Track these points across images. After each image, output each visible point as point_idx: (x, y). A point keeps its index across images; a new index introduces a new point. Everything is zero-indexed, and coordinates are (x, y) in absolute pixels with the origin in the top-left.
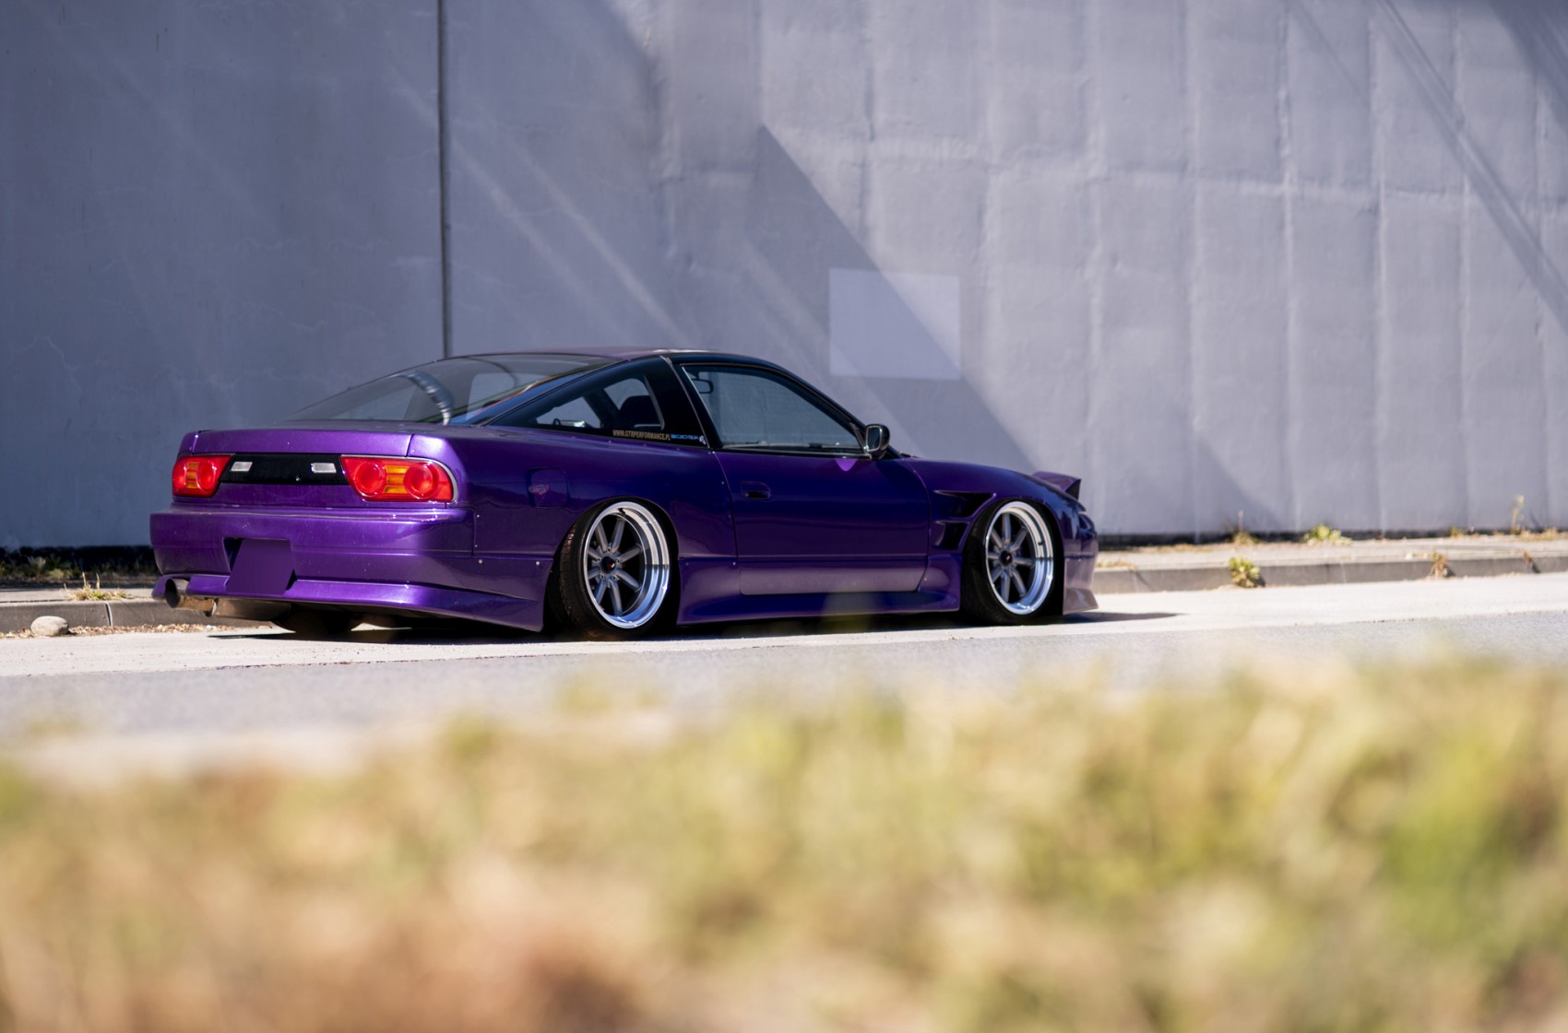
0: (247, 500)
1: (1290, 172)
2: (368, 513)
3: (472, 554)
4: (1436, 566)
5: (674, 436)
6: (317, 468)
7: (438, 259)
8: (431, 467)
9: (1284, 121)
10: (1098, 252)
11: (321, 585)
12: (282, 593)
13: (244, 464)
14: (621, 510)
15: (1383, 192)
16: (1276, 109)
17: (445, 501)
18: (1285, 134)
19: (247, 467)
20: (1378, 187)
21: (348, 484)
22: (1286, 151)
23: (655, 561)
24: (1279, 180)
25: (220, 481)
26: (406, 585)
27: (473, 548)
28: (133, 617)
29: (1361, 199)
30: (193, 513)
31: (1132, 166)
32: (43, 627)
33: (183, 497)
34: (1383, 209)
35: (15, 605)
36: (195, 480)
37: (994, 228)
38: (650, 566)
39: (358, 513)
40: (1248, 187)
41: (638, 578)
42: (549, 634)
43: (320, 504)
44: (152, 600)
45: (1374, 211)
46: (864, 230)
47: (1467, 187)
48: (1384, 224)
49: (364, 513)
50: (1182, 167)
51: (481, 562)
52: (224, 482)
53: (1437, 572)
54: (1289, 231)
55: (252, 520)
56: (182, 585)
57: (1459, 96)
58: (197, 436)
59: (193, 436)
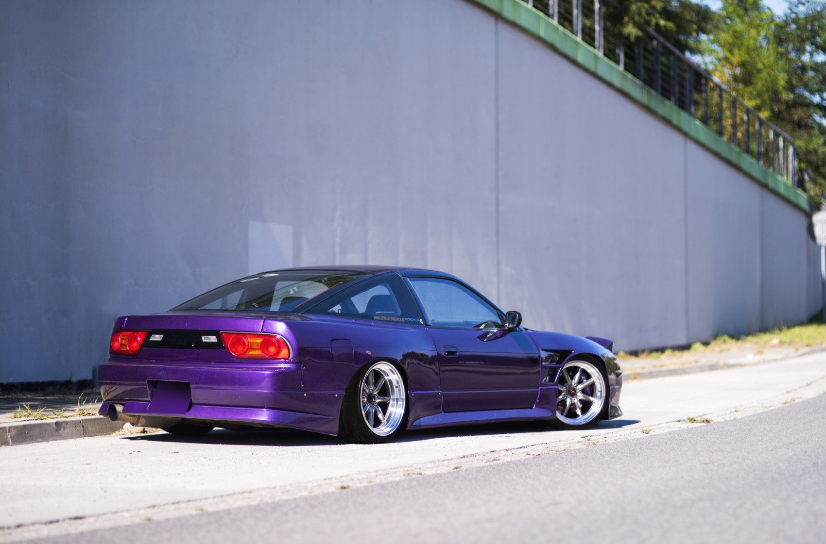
0: (160, 358)
2: (237, 366)
3: (300, 390)
5: (406, 319)
6: (205, 339)
8: (277, 340)
11: (209, 409)
12: (185, 413)
13: (157, 336)
17: (285, 359)
19: (159, 338)
21: (225, 349)
25: (142, 346)
26: (264, 409)
27: (301, 387)
30: (123, 365)
33: (116, 354)
36: (126, 345)
39: (232, 366)
43: (207, 360)
49: (235, 366)
51: (305, 395)
52: (144, 347)
55: (164, 369)
56: (119, 408)
58: (126, 319)
59: (124, 318)
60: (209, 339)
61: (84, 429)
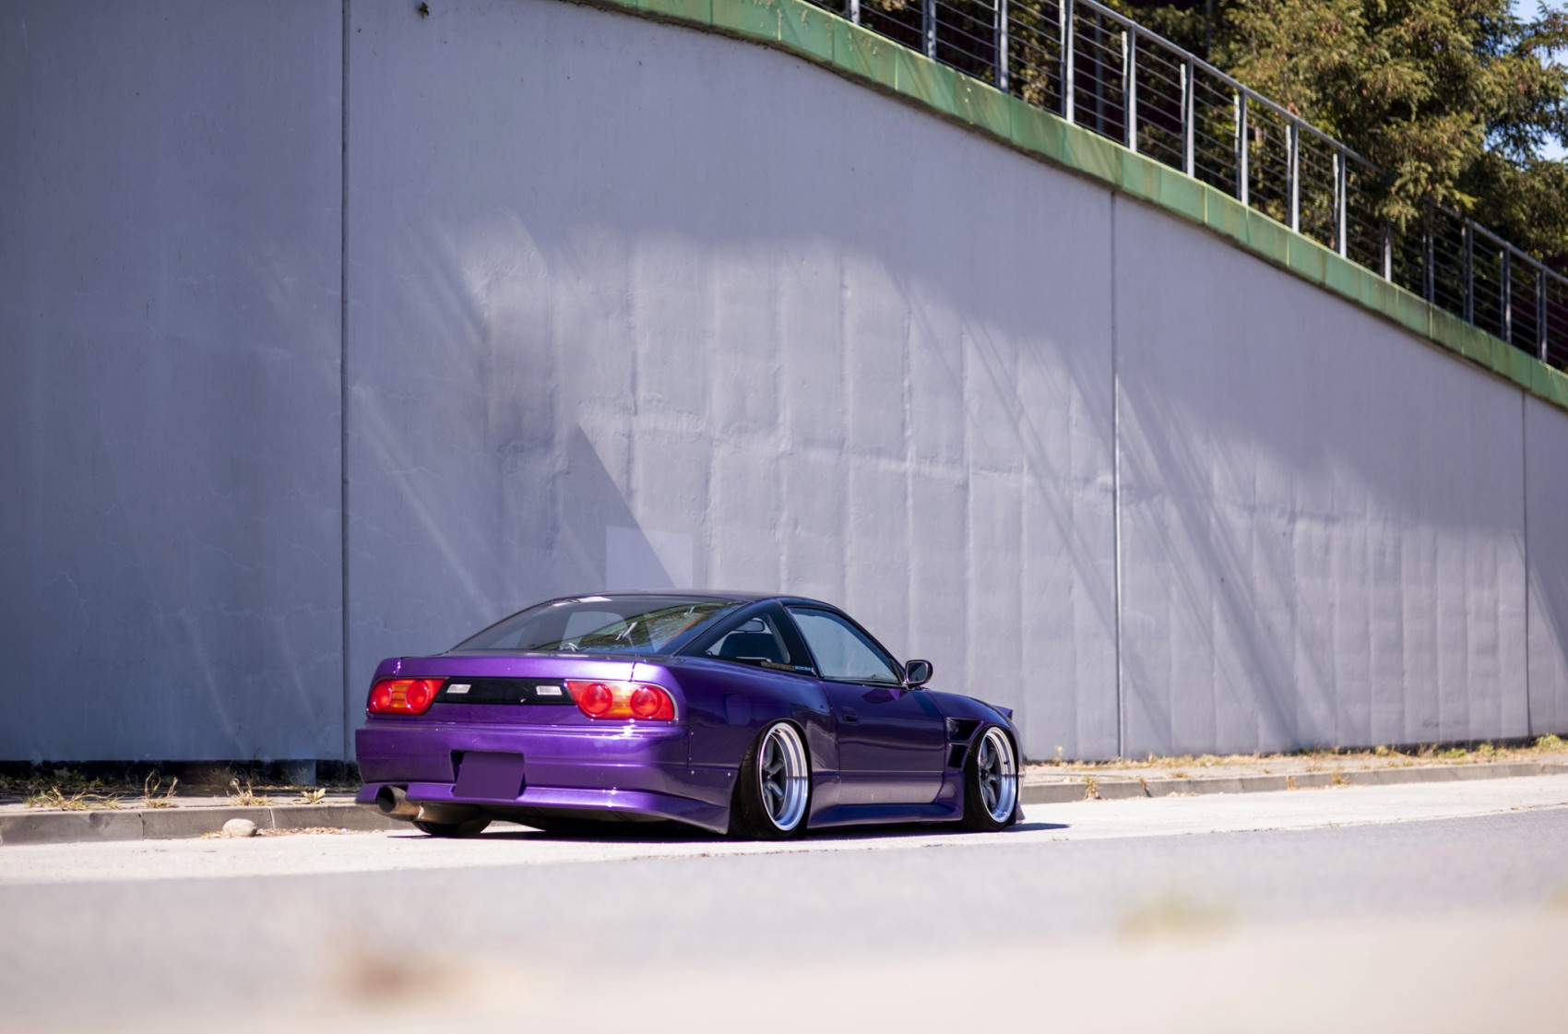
0: (466, 719)
1: (911, 451)
2: (594, 730)
3: (687, 766)
4: (1088, 789)
5: (797, 668)
6: (542, 691)
7: (340, 511)
9: (907, 406)
10: (785, 517)
11: (552, 792)
12: (515, 798)
13: (459, 686)
14: (776, 730)
15: (971, 470)
16: (903, 396)
17: (667, 721)
18: (908, 419)
19: (465, 689)
20: (968, 466)
21: (574, 705)
22: (908, 433)
23: (796, 773)
24: (903, 459)
25: (435, 701)
27: (688, 761)
28: (331, 819)
29: (957, 476)
30: (400, 729)
31: (808, 442)
32: (237, 828)
33: (385, 715)
34: (971, 485)
35: (211, 809)
36: (403, 700)
37: (716, 497)
38: (791, 777)
39: (587, 730)
40: (885, 464)
41: (782, 788)
42: (732, 836)
43: (544, 722)
44: (354, 805)
45: (965, 487)
46: (630, 493)
47: (1025, 468)
48: (972, 498)
50: (840, 444)
51: (693, 772)
52: (437, 702)
53: (1090, 795)
54: (910, 502)
56: (398, 793)
57: (1020, 391)
58: (399, 663)
59: (394, 661)
60: (548, 691)
61: (146, 826)
